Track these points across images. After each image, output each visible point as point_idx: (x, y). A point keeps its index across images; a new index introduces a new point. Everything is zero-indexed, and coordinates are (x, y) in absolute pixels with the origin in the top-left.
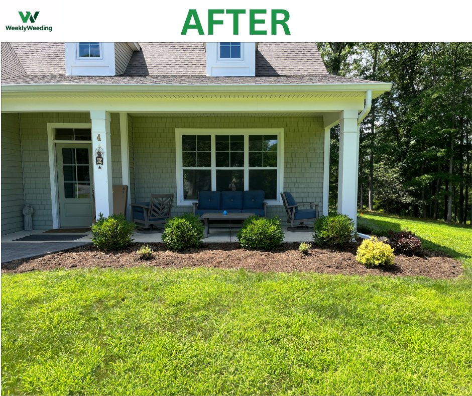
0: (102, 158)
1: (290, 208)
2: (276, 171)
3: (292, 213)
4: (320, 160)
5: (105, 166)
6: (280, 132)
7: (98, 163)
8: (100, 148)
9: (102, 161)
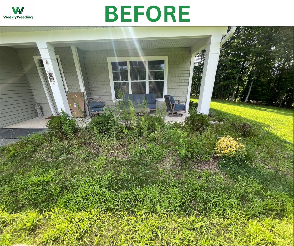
0: (53, 77)
1: (172, 105)
2: (163, 82)
3: (173, 107)
4: (188, 75)
5: (56, 82)
6: (166, 58)
7: (51, 80)
8: (49, 70)
9: (53, 79)
